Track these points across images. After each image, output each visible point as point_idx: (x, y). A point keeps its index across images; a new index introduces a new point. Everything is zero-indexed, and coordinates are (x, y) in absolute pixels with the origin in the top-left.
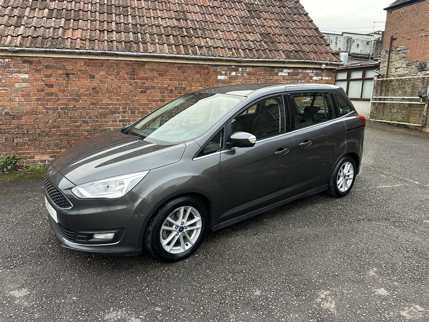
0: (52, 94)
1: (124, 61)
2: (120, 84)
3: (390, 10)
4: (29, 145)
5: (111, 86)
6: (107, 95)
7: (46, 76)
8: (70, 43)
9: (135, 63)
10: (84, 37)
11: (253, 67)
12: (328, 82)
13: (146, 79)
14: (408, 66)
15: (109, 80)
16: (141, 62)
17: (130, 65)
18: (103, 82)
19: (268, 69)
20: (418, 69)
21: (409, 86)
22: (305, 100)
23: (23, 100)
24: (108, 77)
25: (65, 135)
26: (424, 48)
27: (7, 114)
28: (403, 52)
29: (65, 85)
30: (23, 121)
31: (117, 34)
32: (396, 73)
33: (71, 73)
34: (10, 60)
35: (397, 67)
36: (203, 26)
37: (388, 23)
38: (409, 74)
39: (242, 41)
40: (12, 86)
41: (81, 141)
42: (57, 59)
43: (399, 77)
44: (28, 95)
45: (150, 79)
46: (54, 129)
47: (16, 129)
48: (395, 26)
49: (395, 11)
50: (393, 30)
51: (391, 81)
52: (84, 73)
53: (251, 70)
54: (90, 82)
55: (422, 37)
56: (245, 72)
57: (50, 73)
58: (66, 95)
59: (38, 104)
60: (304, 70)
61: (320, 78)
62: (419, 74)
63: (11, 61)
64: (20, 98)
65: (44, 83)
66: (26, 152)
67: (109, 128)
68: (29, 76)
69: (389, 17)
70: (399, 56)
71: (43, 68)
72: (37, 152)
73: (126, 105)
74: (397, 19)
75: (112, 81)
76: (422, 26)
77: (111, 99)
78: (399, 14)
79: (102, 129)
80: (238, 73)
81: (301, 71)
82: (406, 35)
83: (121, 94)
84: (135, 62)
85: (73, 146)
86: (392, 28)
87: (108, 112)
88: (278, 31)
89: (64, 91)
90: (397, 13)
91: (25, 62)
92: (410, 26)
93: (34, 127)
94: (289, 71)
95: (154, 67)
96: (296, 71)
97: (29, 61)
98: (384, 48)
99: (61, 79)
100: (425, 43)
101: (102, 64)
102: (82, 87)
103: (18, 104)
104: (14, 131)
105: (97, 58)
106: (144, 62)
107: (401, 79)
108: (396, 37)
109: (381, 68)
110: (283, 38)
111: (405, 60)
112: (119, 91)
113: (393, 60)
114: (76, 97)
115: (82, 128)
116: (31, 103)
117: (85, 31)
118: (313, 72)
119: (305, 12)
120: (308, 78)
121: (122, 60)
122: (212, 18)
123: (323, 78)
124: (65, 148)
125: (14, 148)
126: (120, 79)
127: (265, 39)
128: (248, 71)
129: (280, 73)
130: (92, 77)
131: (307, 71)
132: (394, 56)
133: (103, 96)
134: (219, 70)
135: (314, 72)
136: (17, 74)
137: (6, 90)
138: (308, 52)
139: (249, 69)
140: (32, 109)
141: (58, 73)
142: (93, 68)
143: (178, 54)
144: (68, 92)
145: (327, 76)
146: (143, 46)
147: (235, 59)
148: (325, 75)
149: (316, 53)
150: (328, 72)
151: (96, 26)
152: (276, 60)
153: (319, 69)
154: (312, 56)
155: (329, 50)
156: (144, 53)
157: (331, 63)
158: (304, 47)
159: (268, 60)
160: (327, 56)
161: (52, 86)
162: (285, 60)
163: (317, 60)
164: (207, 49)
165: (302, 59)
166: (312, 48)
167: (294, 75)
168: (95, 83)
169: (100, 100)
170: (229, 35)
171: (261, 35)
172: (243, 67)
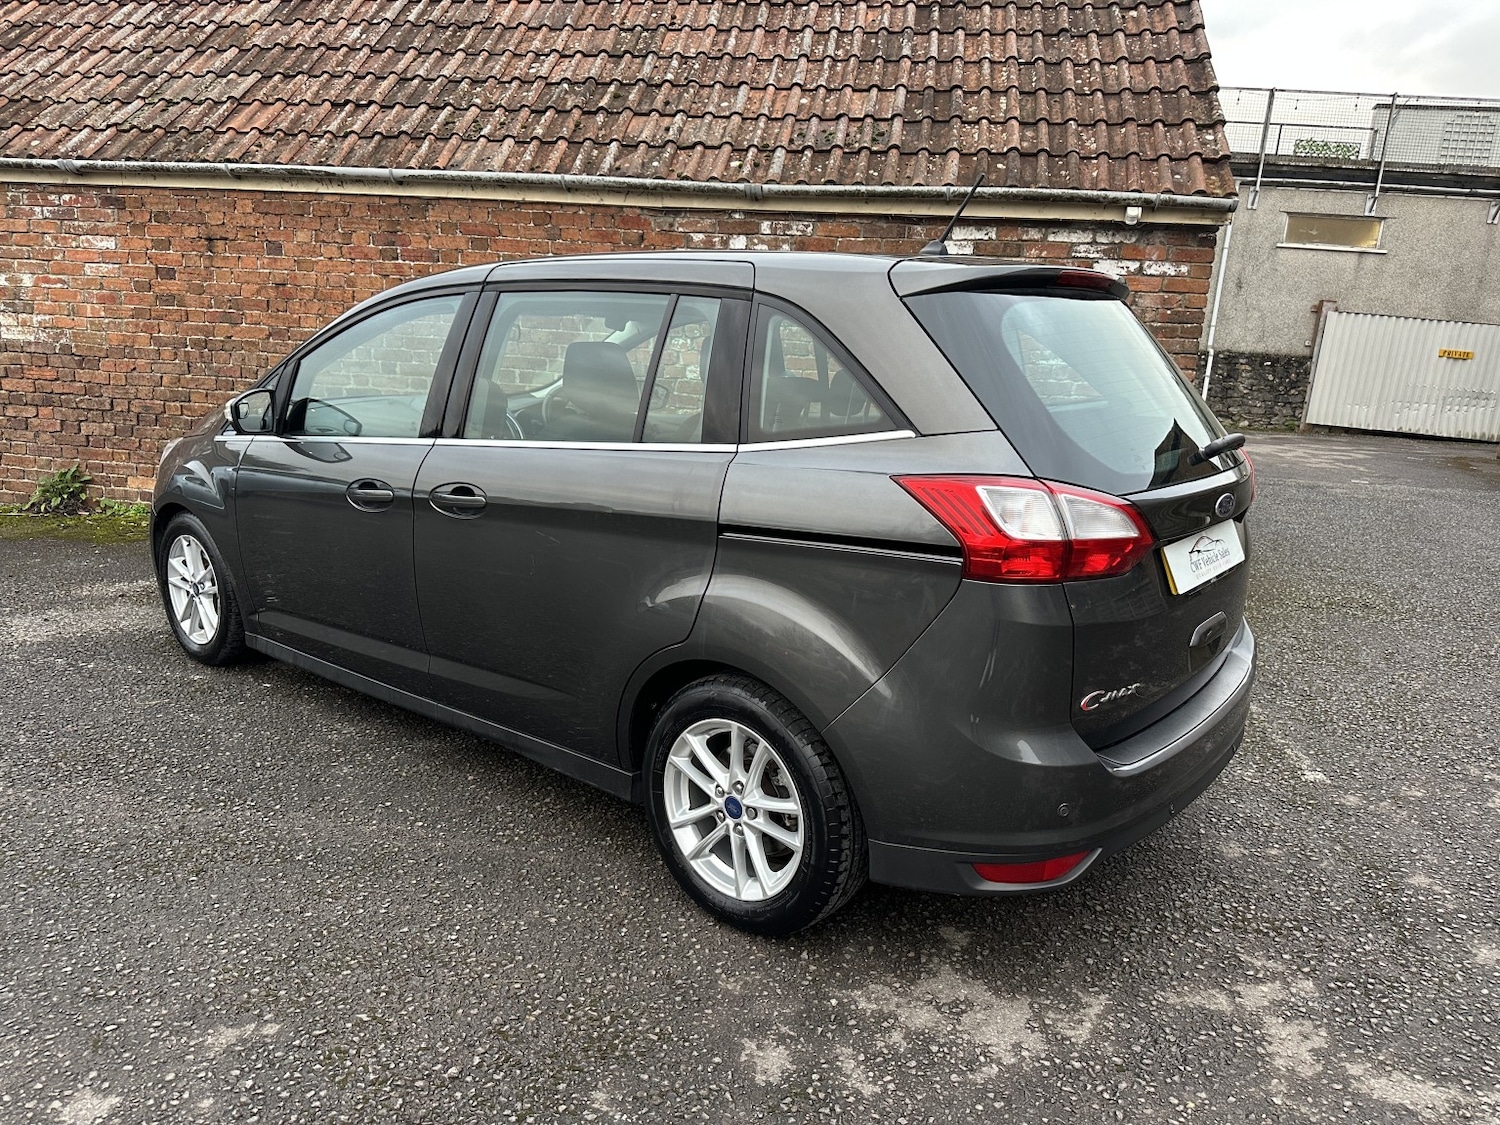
0: (170, 299)
1: (365, 198)
2: (352, 274)
4: (115, 444)
5: (327, 279)
6: (316, 305)
7: (157, 244)
9: (395, 205)
11: (820, 217)
12: (1170, 284)
13: (432, 257)
15: (322, 258)
16: (415, 201)
17: (383, 211)
18: (304, 265)
19: (885, 226)
23: (103, 314)
24: (318, 251)
27: (66, 349)
29: (204, 273)
30: (100, 376)
33: (219, 237)
34: (74, 197)
40: (77, 270)
42: (185, 193)
44: (113, 299)
45: (444, 257)
46: (175, 404)
47: (87, 397)
52: (254, 237)
53: (810, 229)
54: (268, 263)
56: (784, 237)
57: (166, 234)
58: (206, 302)
59: (137, 325)
60: (1050, 230)
61: (1134, 266)
63: (76, 201)
64: (96, 306)
65: (151, 266)
66: (108, 466)
68: (116, 245)
71: (150, 219)
72: (132, 468)
75: (330, 263)
80: (756, 241)
81: (1034, 234)
84: (396, 201)
88: (1002, 78)
89: (201, 291)
91: (107, 201)
93: (127, 393)
94: (979, 235)
95: (455, 218)
96: (1012, 237)
97: (117, 199)
99: (195, 253)
101: (300, 208)
102: (247, 278)
103: (92, 323)
104: (81, 401)
105: (286, 188)
106: (424, 201)
110: (1002, 105)
112: (349, 296)
114: (231, 311)
116: (120, 324)
121: (359, 195)
122: (749, 44)
123: (1150, 267)
125: (80, 449)
126: (353, 256)
127: (918, 111)
128: (799, 233)
130: (275, 249)
131: (1062, 237)
133: (302, 309)
134: (681, 229)
135: (1100, 239)
136: (90, 237)
137: (63, 282)
138: (1087, 155)
139: (801, 227)
140: (124, 341)
141: (186, 234)
142: (277, 222)
143: (532, 170)
144: (211, 294)
145: (1170, 257)
146: (430, 147)
147: (731, 186)
148: (1159, 256)
149: (1126, 158)
150: (1177, 243)
151: (333, 92)
152: (902, 188)
153: (1118, 227)
154: (1095, 174)
155: (1205, 144)
156: (420, 168)
157: (1166, 201)
158: (1080, 138)
159: (870, 188)
160: (1174, 173)
161: (171, 273)
162: (944, 189)
163: (1103, 186)
164: (654, 152)
165: (1035, 182)
166: (1118, 139)
167: (1004, 251)
168: (282, 269)
169: (294, 321)
170: (774, 102)
171: (914, 95)
172: (775, 217)
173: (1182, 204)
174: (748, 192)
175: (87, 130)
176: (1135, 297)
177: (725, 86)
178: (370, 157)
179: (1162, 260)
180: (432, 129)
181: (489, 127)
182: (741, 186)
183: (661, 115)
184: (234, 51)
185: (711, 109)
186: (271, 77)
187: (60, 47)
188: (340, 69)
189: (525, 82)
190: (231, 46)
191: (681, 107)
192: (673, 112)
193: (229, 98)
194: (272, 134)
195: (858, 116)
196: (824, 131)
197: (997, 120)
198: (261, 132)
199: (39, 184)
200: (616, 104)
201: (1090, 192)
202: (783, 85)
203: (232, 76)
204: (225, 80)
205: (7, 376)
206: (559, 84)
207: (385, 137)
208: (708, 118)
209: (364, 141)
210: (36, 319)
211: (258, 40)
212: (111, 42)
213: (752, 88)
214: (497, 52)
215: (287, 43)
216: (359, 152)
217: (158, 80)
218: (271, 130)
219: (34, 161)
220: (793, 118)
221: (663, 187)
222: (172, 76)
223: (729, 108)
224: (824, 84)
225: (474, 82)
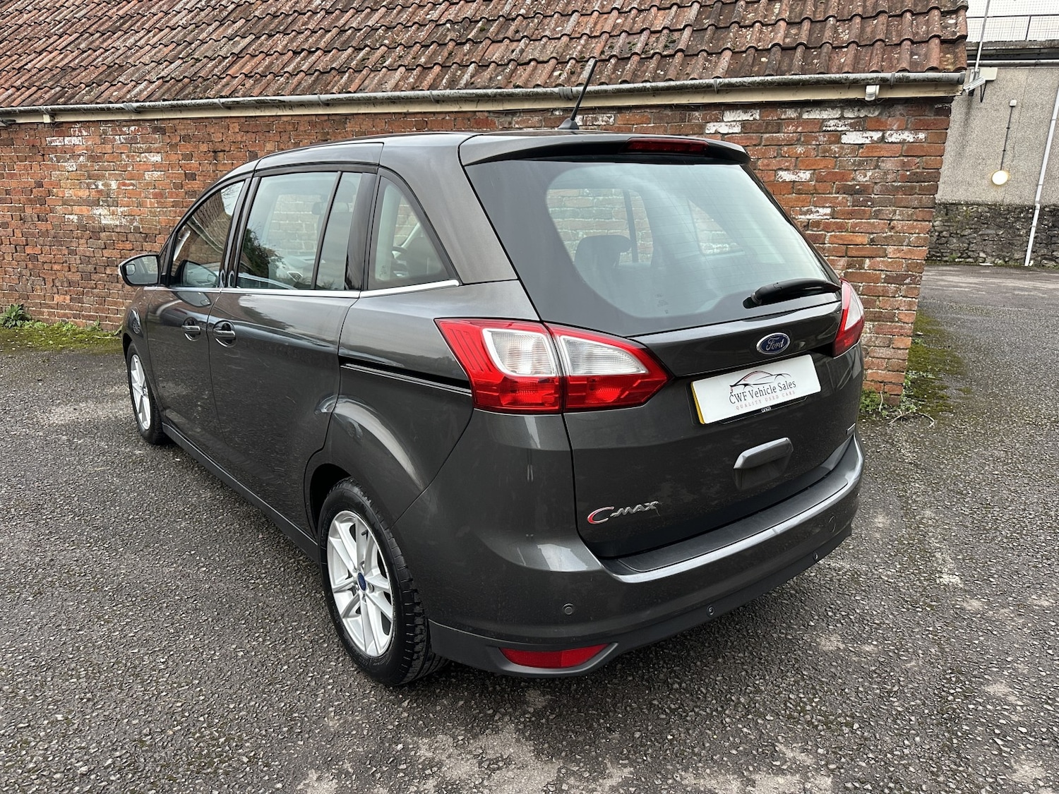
0: (194, 193)
1: (307, 117)
7: (185, 157)
8: (220, 86)
9: (326, 121)
11: (620, 109)
12: (907, 150)
16: (338, 117)
17: (318, 126)
19: (670, 113)
22: (808, 217)
23: (156, 205)
27: (137, 229)
29: (212, 175)
31: (325, 55)
33: (220, 150)
34: (137, 128)
39: (624, 34)
40: (141, 177)
42: (199, 121)
44: (161, 195)
52: (241, 148)
53: (612, 119)
57: (190, 150)
59: (176, 212)
60: (804, 109)
61: (876, 135)
63: (138, 131)
64: (152, 200)
65: (182, 172)
68: (162, 159)
71: (180, 140)
81: (791, 114)
84: (326, 118)
91: (156, 130)
94: (746, 117)
95: (363, 128)
96: (772, 116)
97: (161, 128)
99: (207, 162)
101: (269, 126)
103: (151, 212)
105: (258, 113)
106: (344, 117)
116: (166, 211)
118: (842, 118)
120: (821, 138)
121: (302, 115)
123: (891, 135)
128: (603, 123)
129: (711, 124)
130: (253, 156)
131: (815, 115)
135: (847, 114)
136: (147, 154)
137: (134, 185)
138: (839, 45)
139: (605, 118)
140: (169, 223)
141: (201, 149)
142: (254, 137)
143: (413, 89)
145: (909, 126)
146: (349, 77)
147: (548, 90)
148: (899, 126)
149: (873, 45)
150: (915, 114)
151: (295, 44)
152: (678, 83)
153: (861, 103)
154: (842, 60)
155: (946, 27)
156: (339, 93)
157: (900, 78)
158: (836, 31)
159: (653, 84)
160: (912, 54)
161: (194, 176)
162: (712, 81)
163: (846, 69)
164: (500, 69)
165: (789, 71)
166: (869, 30)
167: (766, 128)
170: (596, 24)
171: (706, 8)
172: (587, 112)
173: (915, 80)
174: (562, 94)
175: (146, 82)
176: (878, 161)
177: (562, 15)
178: (309, 88)
179: (902, 129)
180: (352, 64)
181: (390, 60)
182: (556, 90)
183: (511, 41)
184: (243, 21)
185: (547, 33)
186: (260, 37)
187: (143, 29)
188: (304, 27)
189: (422, 25)
190: (240, 19)
191: (525, 34)
192: (520, 38)
193: (231, 54)
194: (252, 77)
195: (658, 29)
196: (629, 43)
197: (769, 23)
198: (246, 75)
199: (117, 121)
200: (480, 35)
201: (838, 76)
202: (605, 10)
203: (237, 39)
204: (232, 42)
205: (106, 248)
206: (444, 24)
207: (322, 73)
208: (544, 40)
209: (309, 77)
210: (120, 210)
211: (257, 13)
212: (171, 23)
213: (582, 15)
214: (408, 5)
215: (275, 13)
216: (304, 84)
217: (193, 45)
218: (253, 74)
219: (111, 105)
220: (608, 35)
221: (500, 94)
222: (203, 42)
223: (561, 31)
224: (636, 6)
225: (388, 28)
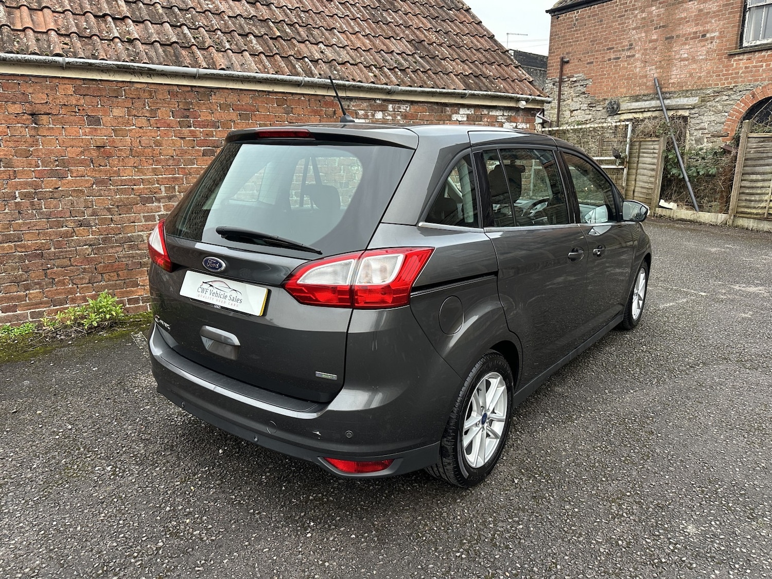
1: (166, 86)
2: (158, 138)
3: (556, 13)
5: (140, 141)
6: (132, 161)
8: (34, 41)
9: (189, 91)
10: (62, 28)
11: (412, 102)
13: (214, 125)
14: (590, 107)
15: (134, 127)
16: (202, 89)
17: (179, 96)
18: (120, 133)
19: (436, 107)
20: (608, 111)
21: (594, 140)
24: (131, 122)
25: (36, 256)
26: (615, 77)
28: (582, 84)
29: (30, 140)
31: (137, 25)
32: (572, 119)
33: (43, 113)
35: (573, 109)
36: (304, 19)
37: (554, 34)
38: (592, 120)
39: (382, 52)
41: (76, 267)
43: (578, 125)
45: (222, 125)
46: (7, 244)
48: (566, 40)
49: (564, 15)
50: (564, 47)
51: (565, 132)
52: (76, 112)
53: (408, 108)
54: (89, 132)
55: (610, 60)
56: (398, 113)
58: (33, 162)
60: (490, 110)
61: (514, 125)
62: (609, 119)
67: (138, 235)
69: (556, 25)
70: (576, 90)
73: (174, 181)
74: (568, 29)
75: (141, 130)
76: (609, 42)
77: (140, 171)
78: (572, 21)
79: (122, 238)
80: (386, 114)
81: (485, 112)
82: (585, 56)
83: (161, 159)
84: (190, 89)
85: (56, 280)
86: (562, 44)
87: (135, 198)
88: (434, 38)
89: (27, 153)
90: (568, 18)
92: (591, 42)
94: (468, 112)
95: (229, 101)
96: (479, 113)
98: (549, 77)
99: (20, 125)
100: (616, 70)
101: (116, 91)
102: (72, 143)
105: (105, 77)
106: (208, 90)
107: (581, 129)
108: (568, 59)
109: (547, 110)
110: (446, 52)
111: (585, 98)
112: (158, 152)
113: (565, 97)
114: (58, 168)
115: (75, 238)
117: (59, 14)
118: (503, 115)
119: (464, 5)
120: (496, 125)
121: (162, 84)
122: (314, 5)
123: (519, 125)
124: (38, 286)
126: (159, 126)
127: (419, 52)
128: (404, 111)
129: (454, 115)
130: (95, 121)
131: (494, 113)
132: (566, 90)
133: (121, 163)
134: (353, 108)
135: (505, 114)
141: (11, 110)
142: (95, 102)
144: (38, 156)
146: (201, 54)
150: (526, 115)
154: (502, 86)
156: (209, 68)
157: (533, 99)
159: (439, 90)
160: (524, 87)
162: (463, 91)
165: (489, 89)
167: (476, 119)
168: (102, 135)
169: (115, 172)
172: (395, 102)
173: (537, 100)
174: (392, 90)
179: (522, 122)
180: (191, 41)
183: (311, 43)
192: (316, 42)
198: (58, 33)
200: (283, 34)
201: (510, 94)
207: (163, 45)
209: (147, 46)
218: (67, 33)
